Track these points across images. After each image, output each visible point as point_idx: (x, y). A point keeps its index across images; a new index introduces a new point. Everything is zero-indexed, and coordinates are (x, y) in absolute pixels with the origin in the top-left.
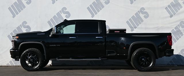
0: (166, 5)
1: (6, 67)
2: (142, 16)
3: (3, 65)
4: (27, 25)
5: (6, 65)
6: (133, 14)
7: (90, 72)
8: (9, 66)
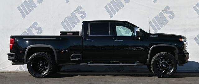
1: (14, 73)
2: (167, 16)
3: (12, 71)
4: (38, 26)
5: (15, 71)
6: (157, 14)
7: (106, 79)
8: (18, 72)
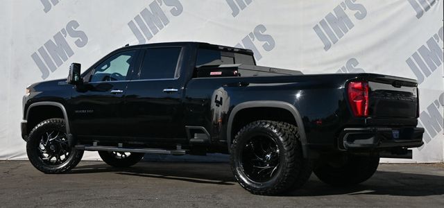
0: (316, 20)
